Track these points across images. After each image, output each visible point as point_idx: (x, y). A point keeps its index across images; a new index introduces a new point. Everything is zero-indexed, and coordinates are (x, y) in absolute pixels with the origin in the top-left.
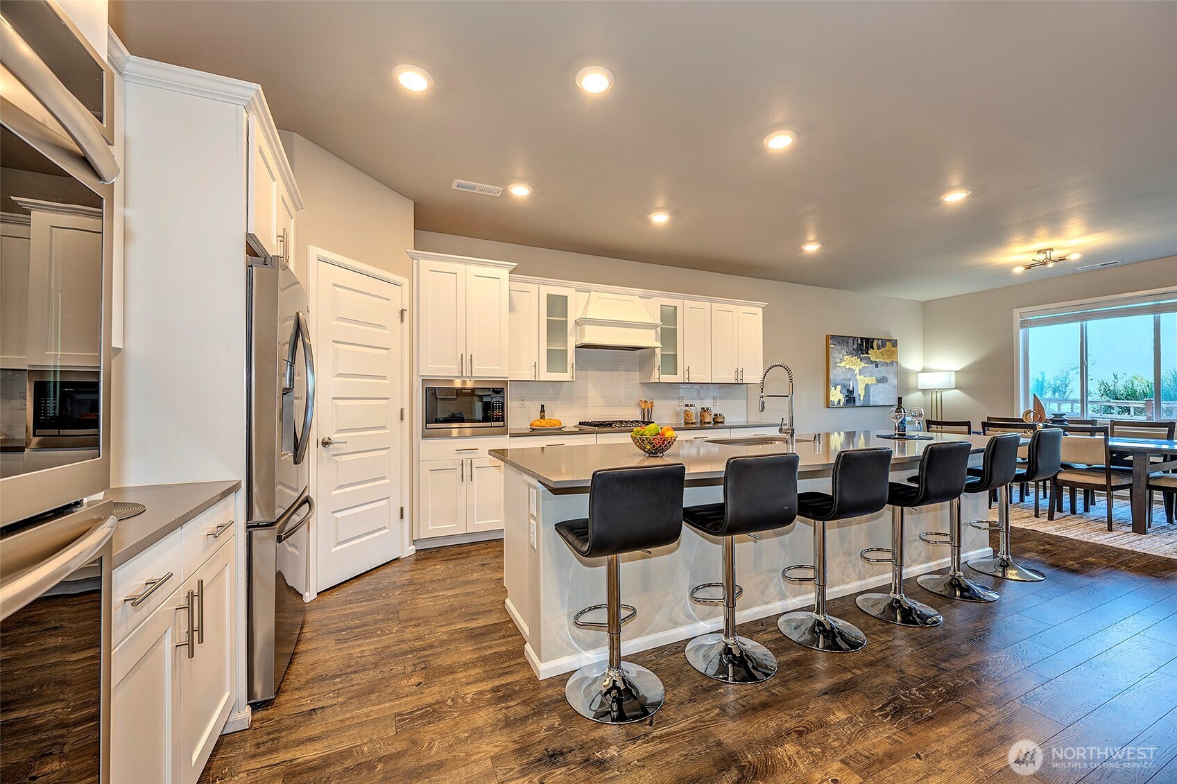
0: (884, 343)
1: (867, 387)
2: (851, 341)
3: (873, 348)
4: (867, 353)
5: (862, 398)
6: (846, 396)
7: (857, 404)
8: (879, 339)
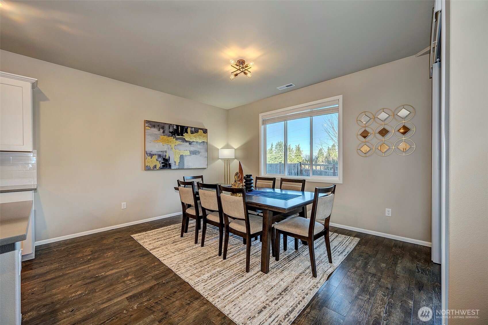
0: (196, 131)
1: (182, 157)
2: (167, 127)
3: (187, 133)
4: (182, 135)
5: (177, 164)
6: (162, 163)
7: (173, 167)
8: (192, 128)
